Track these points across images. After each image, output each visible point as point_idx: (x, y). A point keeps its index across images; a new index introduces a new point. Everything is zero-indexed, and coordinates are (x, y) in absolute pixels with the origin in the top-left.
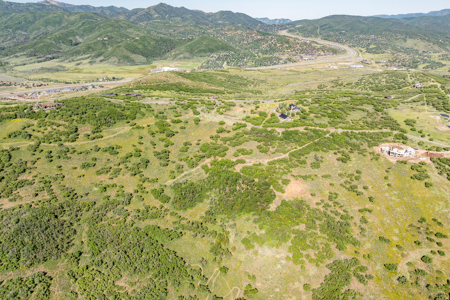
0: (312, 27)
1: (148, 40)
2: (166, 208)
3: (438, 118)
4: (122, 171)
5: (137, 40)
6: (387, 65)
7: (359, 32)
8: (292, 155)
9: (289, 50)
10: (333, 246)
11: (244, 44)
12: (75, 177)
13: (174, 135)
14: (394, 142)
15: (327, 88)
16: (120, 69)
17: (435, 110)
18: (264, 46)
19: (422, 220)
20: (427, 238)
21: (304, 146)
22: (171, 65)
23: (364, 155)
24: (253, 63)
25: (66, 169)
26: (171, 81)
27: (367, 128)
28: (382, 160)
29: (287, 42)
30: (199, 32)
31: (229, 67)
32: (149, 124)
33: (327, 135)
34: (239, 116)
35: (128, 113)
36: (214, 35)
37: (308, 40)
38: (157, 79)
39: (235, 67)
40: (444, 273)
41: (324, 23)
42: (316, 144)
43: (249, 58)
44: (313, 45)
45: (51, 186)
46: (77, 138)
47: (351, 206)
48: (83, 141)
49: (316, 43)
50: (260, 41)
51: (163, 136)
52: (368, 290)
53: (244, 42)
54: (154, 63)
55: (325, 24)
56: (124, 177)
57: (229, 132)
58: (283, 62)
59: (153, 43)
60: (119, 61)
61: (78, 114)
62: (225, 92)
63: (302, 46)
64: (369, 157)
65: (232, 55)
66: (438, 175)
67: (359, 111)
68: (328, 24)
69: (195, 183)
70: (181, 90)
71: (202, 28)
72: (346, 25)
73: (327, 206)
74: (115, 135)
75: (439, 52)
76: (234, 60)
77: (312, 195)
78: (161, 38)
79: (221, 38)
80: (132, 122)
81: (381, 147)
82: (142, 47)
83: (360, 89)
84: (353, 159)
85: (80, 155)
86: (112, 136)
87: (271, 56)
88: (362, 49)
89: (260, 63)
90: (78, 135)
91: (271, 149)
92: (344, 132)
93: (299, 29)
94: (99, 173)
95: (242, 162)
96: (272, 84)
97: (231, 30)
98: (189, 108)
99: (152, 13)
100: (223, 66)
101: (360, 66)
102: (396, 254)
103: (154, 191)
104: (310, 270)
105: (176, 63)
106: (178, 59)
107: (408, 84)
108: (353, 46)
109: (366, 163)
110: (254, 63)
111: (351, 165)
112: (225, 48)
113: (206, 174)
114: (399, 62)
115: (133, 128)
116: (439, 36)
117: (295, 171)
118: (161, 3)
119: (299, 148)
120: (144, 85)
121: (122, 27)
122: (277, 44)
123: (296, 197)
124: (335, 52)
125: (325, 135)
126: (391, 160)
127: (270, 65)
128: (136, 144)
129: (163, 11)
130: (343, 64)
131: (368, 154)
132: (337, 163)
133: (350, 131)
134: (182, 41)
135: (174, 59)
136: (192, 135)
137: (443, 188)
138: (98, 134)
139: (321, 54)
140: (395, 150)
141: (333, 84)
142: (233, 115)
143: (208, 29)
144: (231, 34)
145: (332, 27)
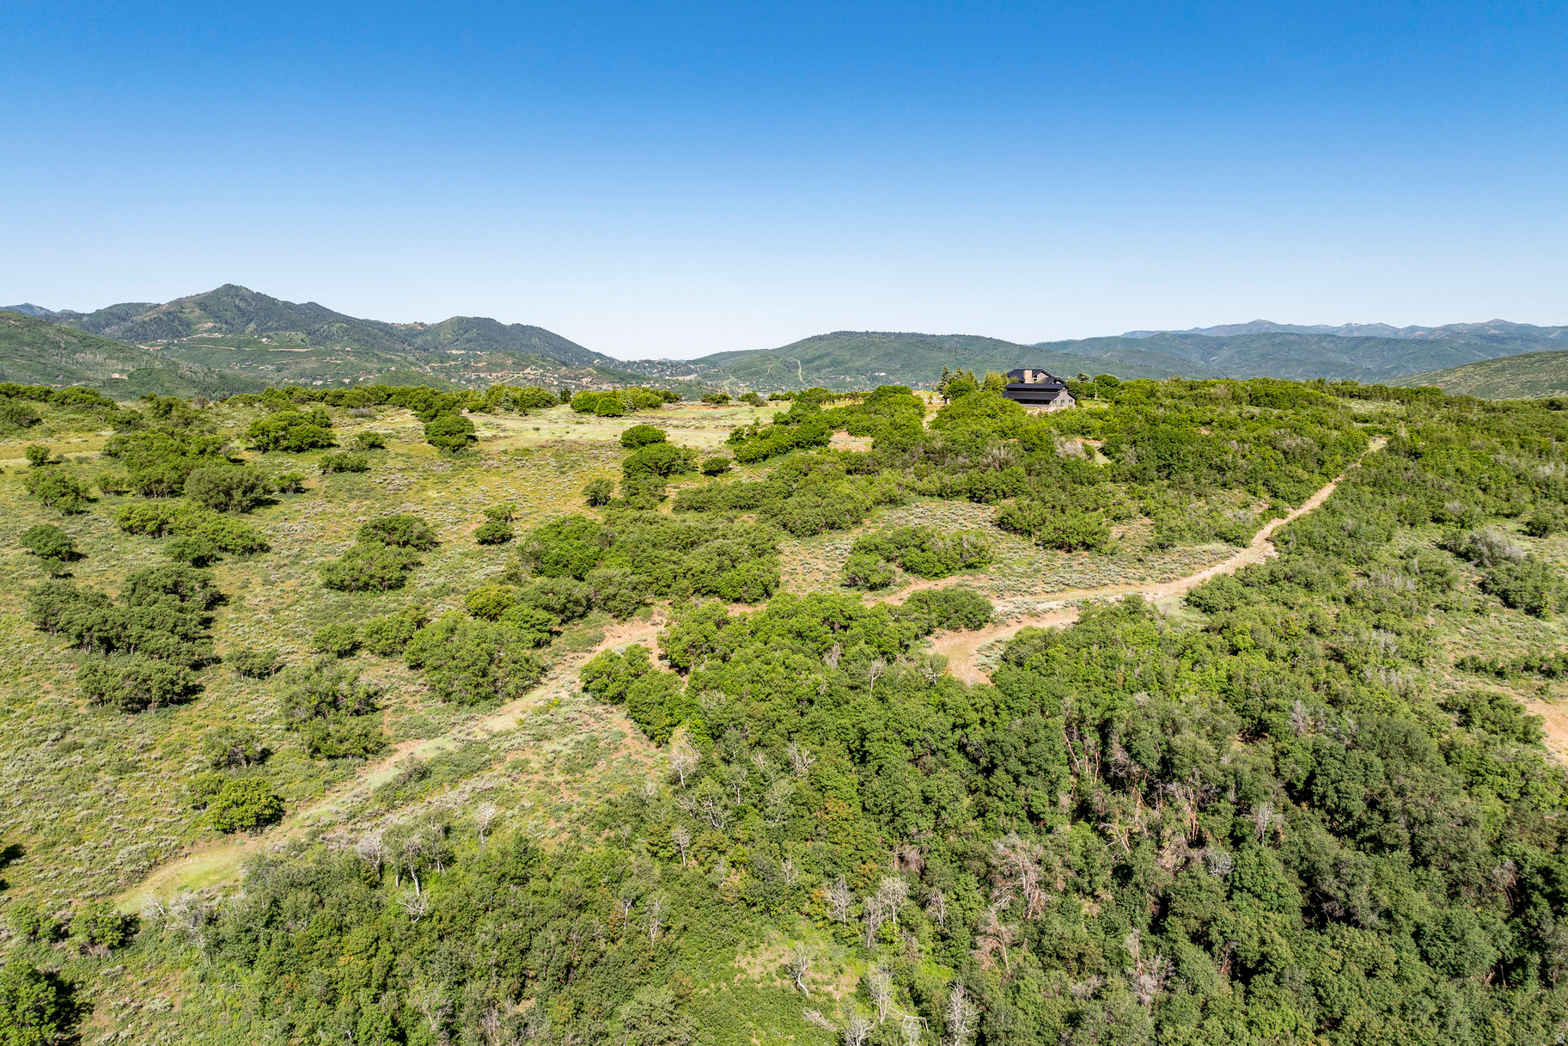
0: (775, 364)
1: (167, 385)
5: (116, 381)
13: (273, 502)
21: (1317, 501)
30: (380, 371)
34: (738, 417)
41: (812, 353)
55: (818, 355)
57: (717, 469)
59: (185, 393)
68: (828, 354)
71: (392, 361)
72: (886, 354)
78: (222, 377)
91: (1117, 530)
93: (734, 370)
97: (502, 367)
99: (191, 316)
118: (229, 287)
119: (1299, 512)
121: (56, 345)
129: (235, 310)
143: (412, 364)
144: (502, 378)
145: (841, 363)
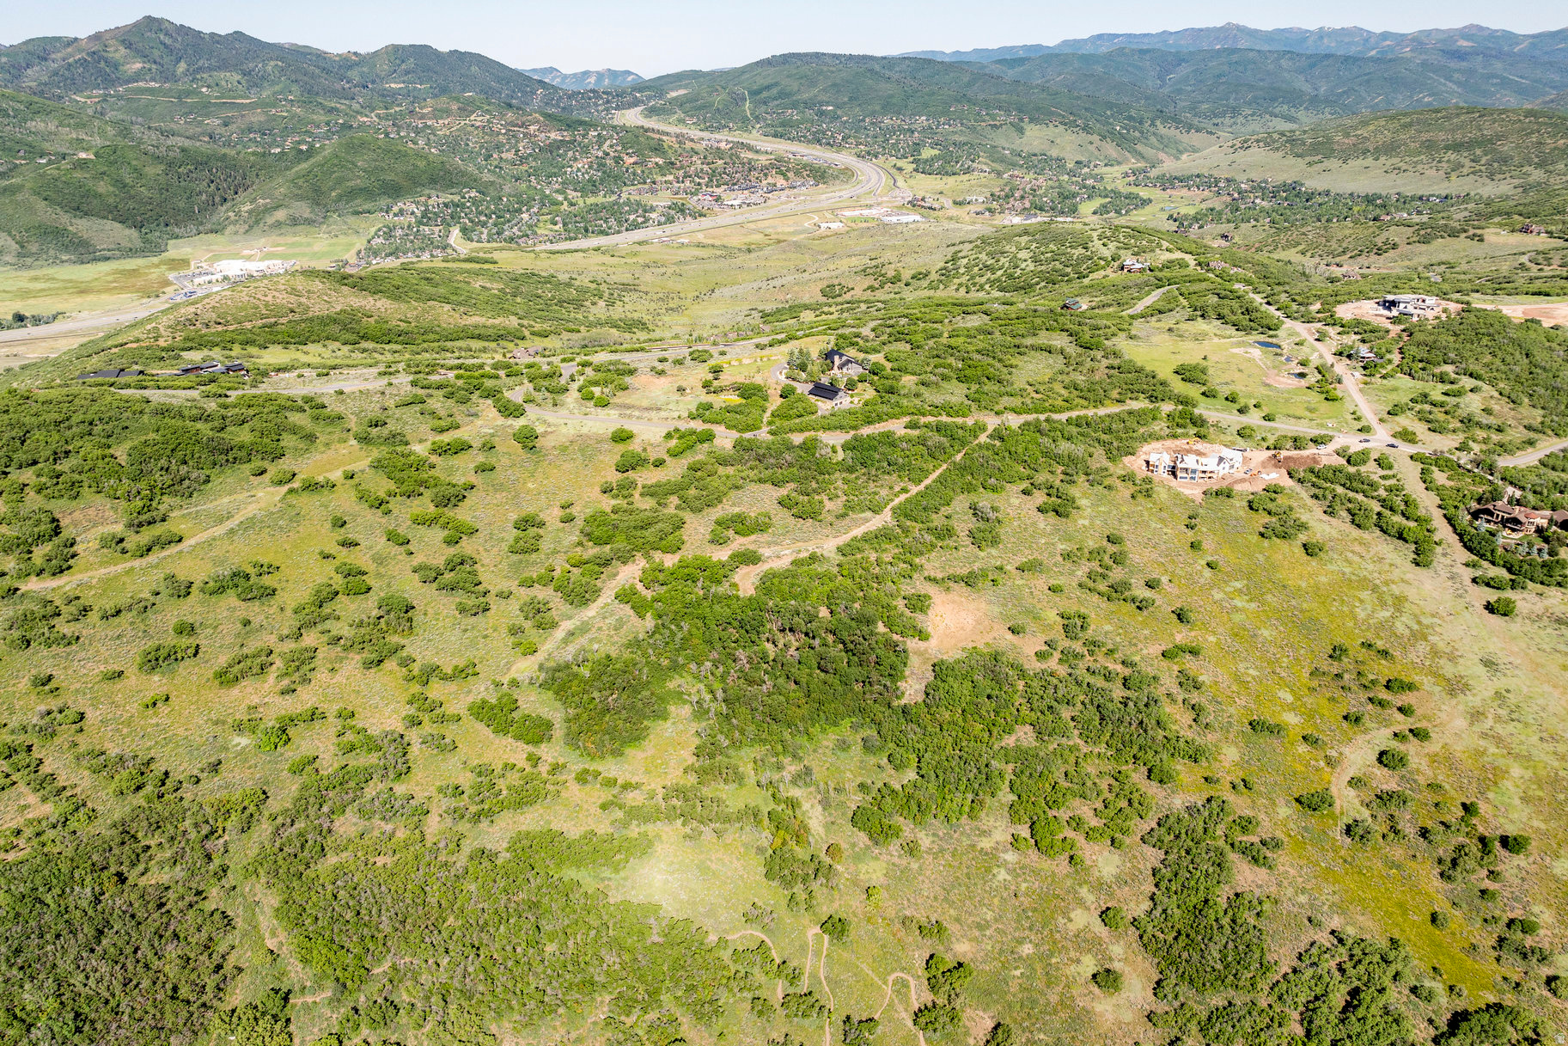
0: (724, 96)
1: (134, 163)
2: (550, 760)
3: (1256, 352)
4: (320, 654)
5: (85, 162)
6: (990, 210)
7: (878, 108)
8: (903, 513)
9: (671, 178)
10: (1137, 776)
11: (507, 160)
12: (134, 708)
13: (464, 497)
14: (1175, 436)
15: (852, 292)
16: (36, 279)
17: (1231, 331)
18: (580, 166)
19: (1337, 653)
20: (1370, 699)
21: (927, 482)
22: (246, 252)
23: (1109, 488)
24: (557, 228)
25: (78, 686)
26: (318, 309)
27: (1085, 403)
28: (1161, 494)
29: (658, 149)
30: (328, 124)
31: (475, 245)
32: (349, 468)
33: (983, 438)
34: (670, 407)
35: (244, 436)
36: (387, 135)
37: (723, 139)
38: (258, 302)
39: (495, 245)
40: (1447, 787)
41: (761, 82)
42: (963, 469)
43: (535, 210)
44: (746, 155)
45: (41, 761)
46: (73, 556)
47: (1135, 645)
48: (102, 564)
49: (750, 148)
50: (559, 148)
51: (425, 505)
52: (1285, 883)
53: (503, 155)
54: (176, 249)
55: (766, 84)
56: (339, 678)
57: (659, 463)
58: (663, 219)
59: (153, 170)
60: (22, 247)
61: (35, 463)
62: (527, 333)
63: (710, 159)
64: (1125, 491)
65: (474, 201)
66: (1326, 518)
67: (1038, 354)
68: (776, 84)
69: (614, 655)
70: (365, 337)
71: (337, 110)
72: (834, 85)
73: (1068, 657)
74: (229, 524)
75: (1119, 163)
76: (483, 218)
77: (1012, 630)
78: (183, 150)
79: (415, 143)
80: (273, 470)
81: (1144, 457)
82: (111, 189)
83: (963, 290)
84: (1083, 502)
85: (116, 620)
86: (220, 530)
87: (614, 198)
88: (900, 163)
89: (582, 225)
90: (72, 545)
91: (828, 505)
92: (1027, 424)
93: (680, 103)
94: (226, 678)
95: (750, 558)
96: (661, 295)
97: (447, 112)
98: (474, 397)
99: (117, 56)
100: (451, 240)
101: (910, 218)
102: (1313, 763)
103: (482, 711)
104: (1100, 865)
105: (262, 243)
106: (271, 226)
107: (1102, 263)
108: (869, 153)
109: (1124, 509)
110: (559, 227)
111: (1086, 522)
112: (442, 178)
113: (642, 617)
114: (1022, 197)
115: (291, 491)
116: (1108, 113)
117: (933, 564)
118: (149, 20)
119: (915, 489)
120: (213, 330)
122: (625, 158)
123: (970, 645)
124: (820, 175)
125: (976, 437)
126: (1187, 492)
127: (619, 232)
128: (333, 548)
129: (162, 47)
130: (857, 213)
131: (1118, 483)
132: (1045, 522)
133: (1042, 417)
134: (270, 159)
135: (251, 227)
136: (529, 491)
137: (1353, 552)
138: (158, 530)
139: (778, 185)
140: (1190, 461)
141: (869, 281)
142: (645, 403)
143: (358, 112)
144: (449, 127)
145: (789, 95)
